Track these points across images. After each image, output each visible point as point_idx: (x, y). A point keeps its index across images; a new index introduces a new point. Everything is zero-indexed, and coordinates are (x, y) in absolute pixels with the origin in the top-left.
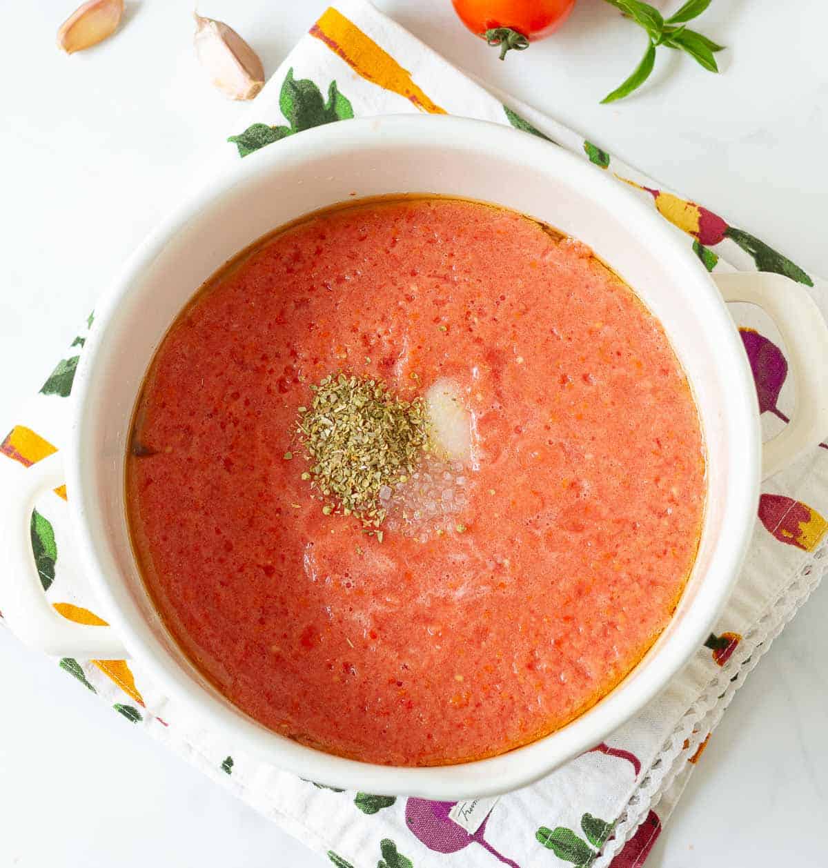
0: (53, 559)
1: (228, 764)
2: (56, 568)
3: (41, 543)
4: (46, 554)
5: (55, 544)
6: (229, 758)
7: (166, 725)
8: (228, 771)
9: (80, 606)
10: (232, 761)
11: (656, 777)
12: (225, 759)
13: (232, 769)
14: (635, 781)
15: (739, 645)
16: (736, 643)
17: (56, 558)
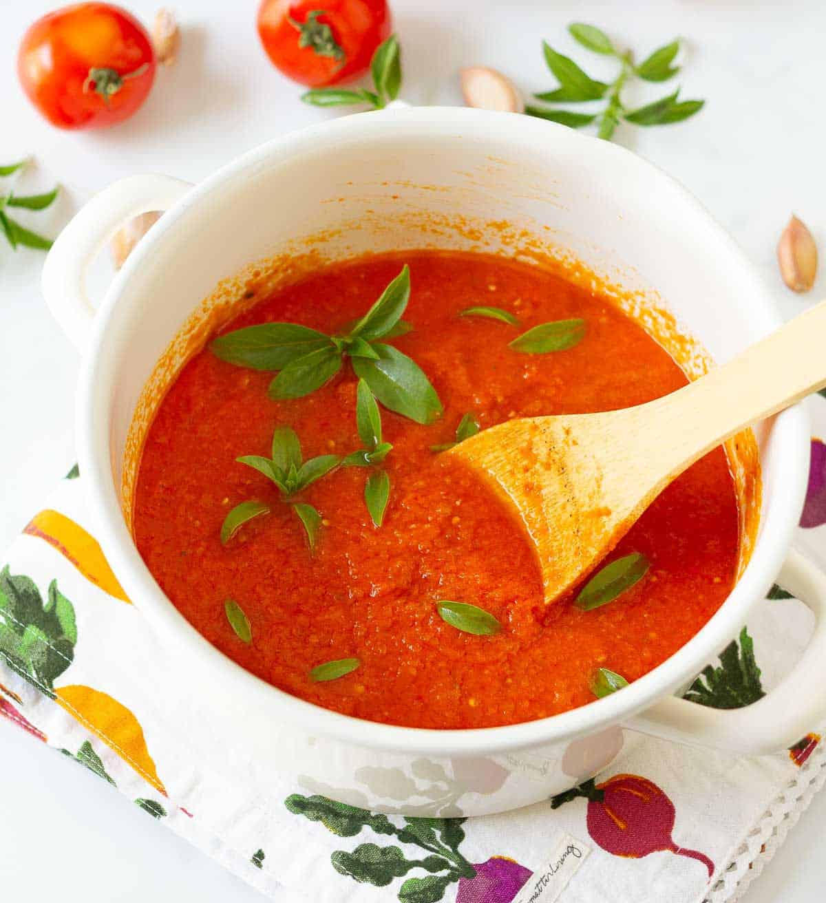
0: (73, 642)
1: (259, 857)
2: (76, 650)
3: (60, 626)
4: (66, 637)
5: (75, 627)
6: (260, 851)
7: (190, 816)
8: (259, 864)
9: (100, 690)
10: (263, 854)
11: (731, 879)
12: (256, 852)
13: (263, 862)
14: (709, 883)
15: (817, 746)
16: (815, 743)
17: (75, 641)
